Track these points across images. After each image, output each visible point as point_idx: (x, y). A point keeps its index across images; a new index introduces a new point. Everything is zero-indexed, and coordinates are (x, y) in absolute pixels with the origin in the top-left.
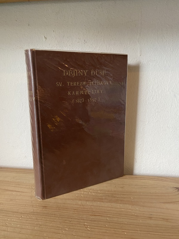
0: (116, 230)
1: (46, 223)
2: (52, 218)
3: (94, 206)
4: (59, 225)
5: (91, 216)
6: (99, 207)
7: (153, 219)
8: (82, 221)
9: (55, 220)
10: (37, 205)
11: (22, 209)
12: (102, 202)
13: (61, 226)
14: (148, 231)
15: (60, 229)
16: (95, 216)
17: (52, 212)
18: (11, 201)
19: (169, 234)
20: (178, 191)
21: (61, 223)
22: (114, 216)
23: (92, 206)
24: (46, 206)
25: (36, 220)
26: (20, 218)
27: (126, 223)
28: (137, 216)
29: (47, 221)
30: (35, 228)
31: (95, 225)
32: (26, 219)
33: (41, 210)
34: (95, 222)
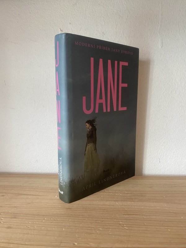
0: (157, 227)
1: (74, 224)
2: (80, 218)
3: (125, 206)
4: (90, 226)
5: (125, 215)
6: (130, 206)
8: (116, 220)
11: (43, 212)
12: (133, 201)
15: (93, 229)
16: (129, 215)
17: (79, 213)
23: (122, 206)
25: (63, 222)
26: (43, 220)
27: (166, 220)
29: (75, 222)
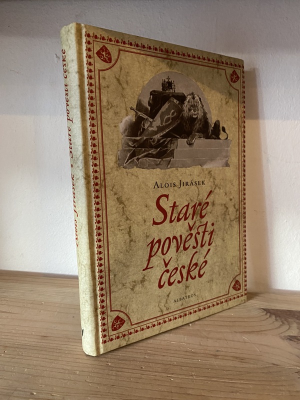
7: (220, 357)
9: (60, 358)
10: (34, 333)
13: (67, 368)
14: (208, 377)
19: (242, 382)
20: (266, 314)
22: (158, 353)
24: (47, 335)
28: (194, 353)
31: (125, 367)
32: (11, 356)
33: (39, 341)
34: (124, 362)
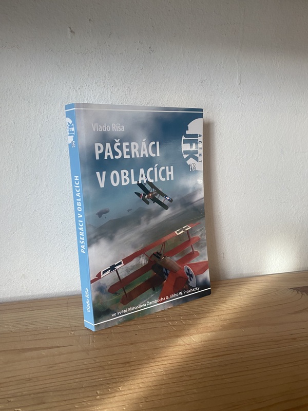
18: (51, 369)
21: (177, 384)
30: (141, 406)
